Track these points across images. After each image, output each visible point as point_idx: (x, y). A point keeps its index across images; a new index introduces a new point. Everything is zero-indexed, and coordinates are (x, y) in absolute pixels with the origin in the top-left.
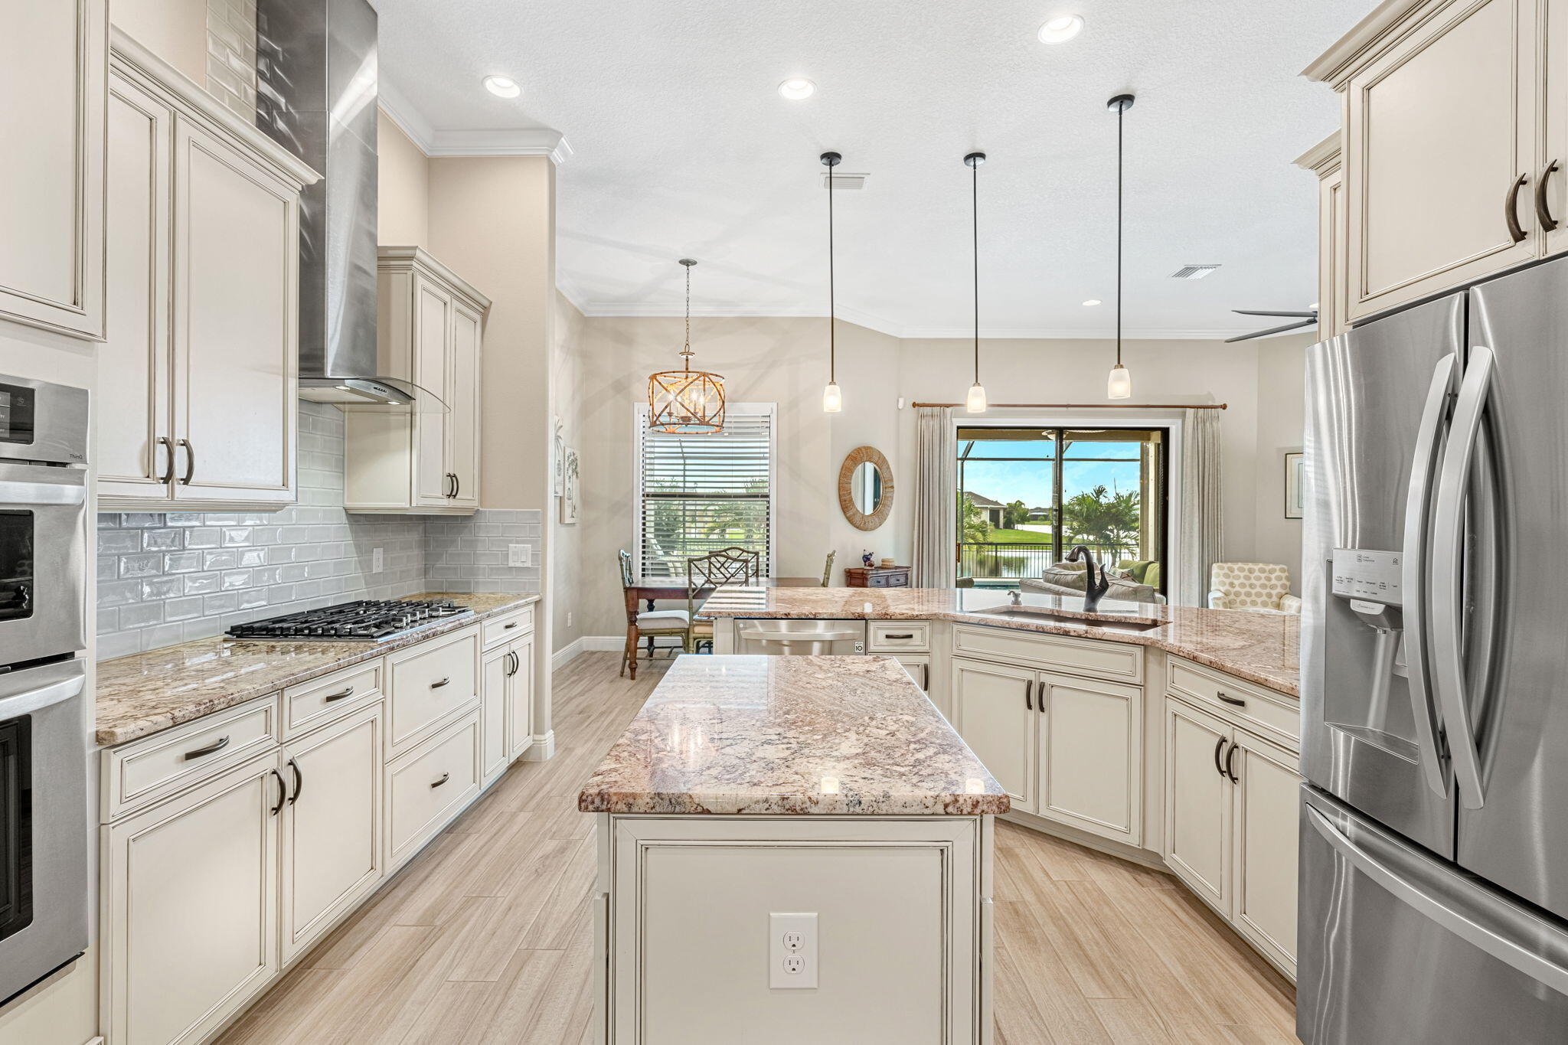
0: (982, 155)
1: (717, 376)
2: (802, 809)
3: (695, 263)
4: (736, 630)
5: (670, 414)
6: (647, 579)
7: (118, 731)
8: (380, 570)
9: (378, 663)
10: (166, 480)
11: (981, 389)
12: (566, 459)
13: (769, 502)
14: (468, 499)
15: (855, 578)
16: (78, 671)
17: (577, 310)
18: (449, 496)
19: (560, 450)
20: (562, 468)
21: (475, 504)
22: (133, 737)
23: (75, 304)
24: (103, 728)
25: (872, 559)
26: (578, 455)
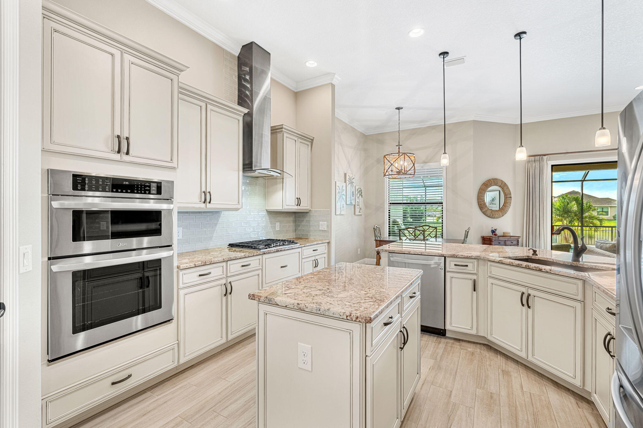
0: (525, 33)
1: (410, 153)
2: (303, 309)
3: (402, 108)
4: (389, 257)
5: (392, 171)
6: (391, 237)
7: (181, 266)
8: (279, 229)
9: (260, 257)
10: (204, 202)
11: (524, 149)
12: (356, 190)
13: (442, 205)
14: (304, 206)
15: (486, 241)
16: (173, 250)
17: (361, 133)
18: (297, 205)
19: (353, 187)
20: (354, 194)
21: (309, 208)
22: (185, 268)
23: (171, 160)
24: (179, 265)
25: (497, 232)
26: (362, 188)
